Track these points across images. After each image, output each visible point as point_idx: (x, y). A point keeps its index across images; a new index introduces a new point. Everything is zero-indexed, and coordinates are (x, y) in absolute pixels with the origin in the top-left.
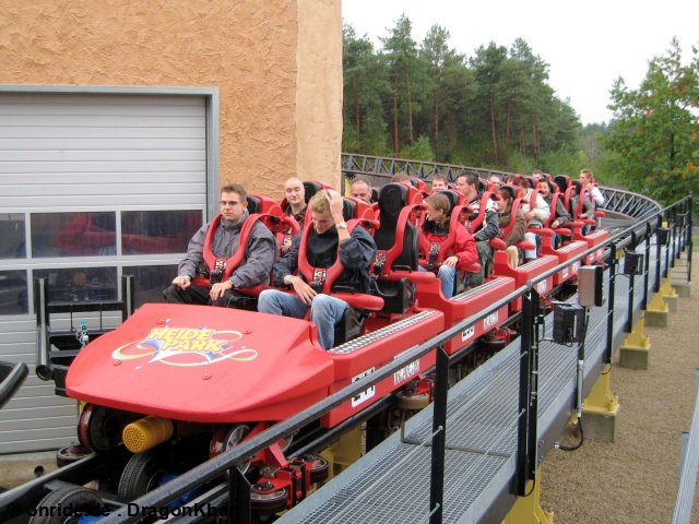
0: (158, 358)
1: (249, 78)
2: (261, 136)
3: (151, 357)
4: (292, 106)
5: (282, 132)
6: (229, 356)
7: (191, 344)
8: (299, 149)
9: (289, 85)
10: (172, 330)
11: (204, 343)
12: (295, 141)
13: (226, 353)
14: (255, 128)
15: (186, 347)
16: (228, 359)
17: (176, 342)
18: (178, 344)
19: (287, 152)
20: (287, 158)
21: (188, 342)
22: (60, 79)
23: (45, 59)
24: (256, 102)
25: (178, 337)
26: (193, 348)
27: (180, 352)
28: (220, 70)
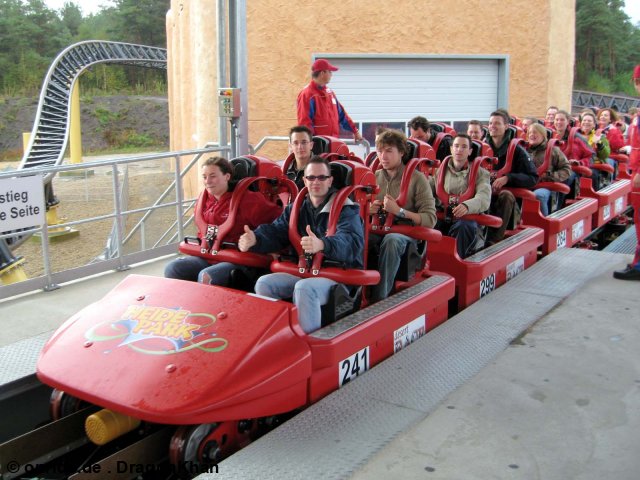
0: (127, 342)
1: (525, 49)
2: (531, 81)
3: (120, 341)
4: (546, 64)
5: (541, 79)
6: (197, 345)
7: (163, 328)
8: (550, 88)
9: (545, 53)
10: (149, 308)
11: (176, 328)
12: (547, 83)
13: (195, 341)
14: (527, 77)
15: (158, 330)
16: (196, 348)
17: (149, 323)
18: (151, 326)
19: (543, 89)
20: (543, 93)
21: (160, 324)
22: (431, 51)
23: (424, 41)
24: (528, 62)
25: (152, 317)
26: (164, 332)
27: (151, 336)
28: (510, 45)
